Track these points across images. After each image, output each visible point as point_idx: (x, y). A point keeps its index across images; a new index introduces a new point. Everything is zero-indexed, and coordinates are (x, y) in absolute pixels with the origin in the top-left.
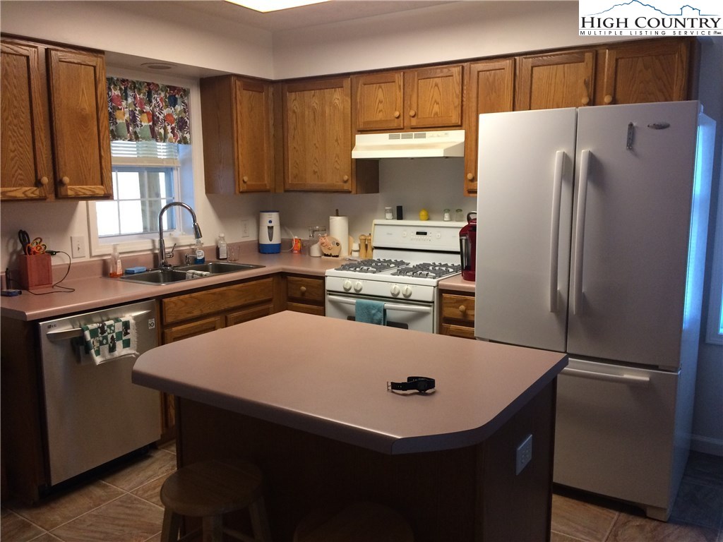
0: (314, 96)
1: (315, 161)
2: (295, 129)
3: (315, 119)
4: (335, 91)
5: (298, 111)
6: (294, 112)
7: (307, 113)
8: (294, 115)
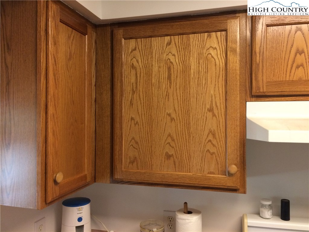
0: (169, 44)
1: (169, 140)
2: (134, 92)
3: (169, 77)
4: (209, 36)
5: (140, 65)
6: (133, 67)
7: (155, 69)
8: (133, 72)
